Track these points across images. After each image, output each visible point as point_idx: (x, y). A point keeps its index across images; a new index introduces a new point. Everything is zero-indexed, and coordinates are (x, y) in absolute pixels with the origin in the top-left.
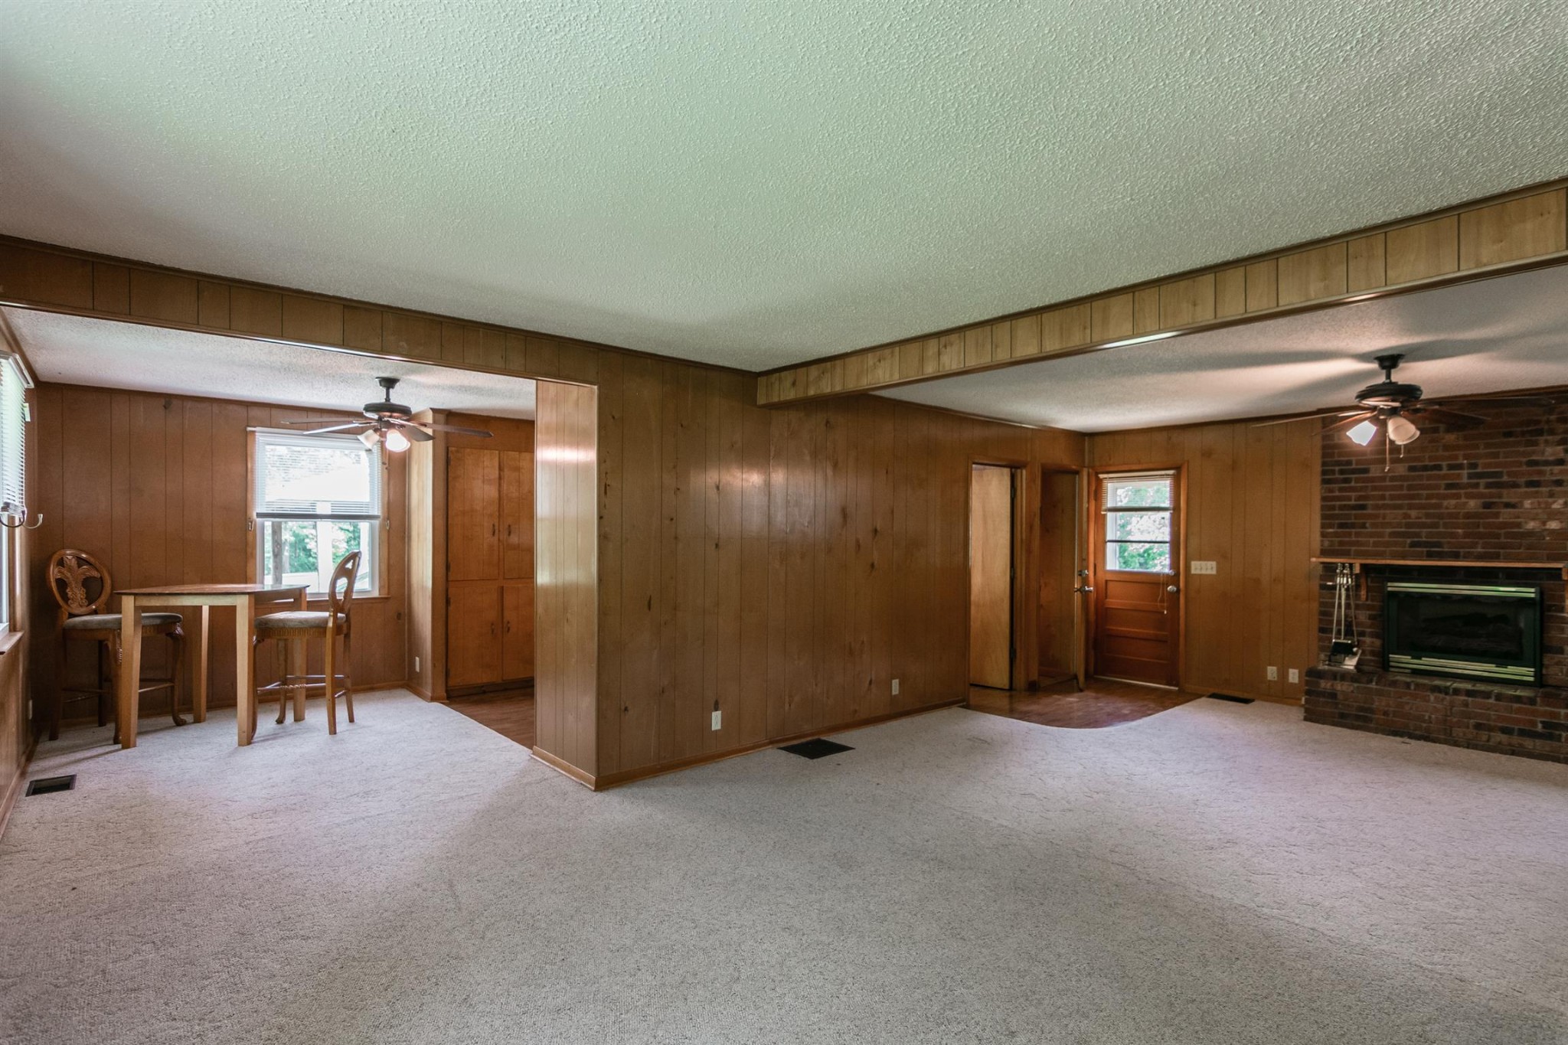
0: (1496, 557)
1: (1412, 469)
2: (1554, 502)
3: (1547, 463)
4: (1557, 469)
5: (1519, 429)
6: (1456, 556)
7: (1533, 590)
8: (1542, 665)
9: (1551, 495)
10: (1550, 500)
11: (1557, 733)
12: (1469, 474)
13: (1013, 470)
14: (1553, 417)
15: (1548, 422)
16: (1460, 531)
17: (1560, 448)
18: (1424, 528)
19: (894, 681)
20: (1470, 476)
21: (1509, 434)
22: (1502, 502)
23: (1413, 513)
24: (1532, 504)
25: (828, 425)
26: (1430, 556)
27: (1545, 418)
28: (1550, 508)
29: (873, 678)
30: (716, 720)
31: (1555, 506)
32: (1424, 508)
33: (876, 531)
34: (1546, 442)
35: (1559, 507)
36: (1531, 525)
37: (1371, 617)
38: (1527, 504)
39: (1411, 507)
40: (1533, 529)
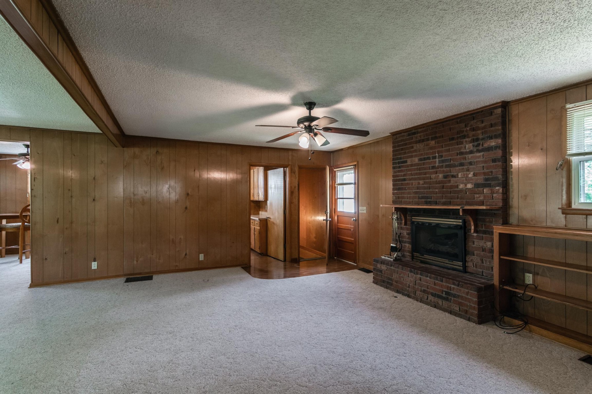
0: (450, 203)
1: (420, 160)
2: (469, 174)
3: (467, 153)
4: (470, 156)
5: (456, 136)
6: (436, 203)
7: (461, 221)
8: (466, 261)
9: (468, 170)
10: (468, 173)
11: (450, 297)
12: (439, 161)
13: (285, 168)
14: (468, 129)
15: (466, 131)
16: (437, 190)
17: (471, 144)
18: (425, 189)
19: (200, 255)
20: (439, 162)
21: (453, 139)
22: (450, 175)
23: (421, 182)
24: (461, 174)
25: (158, 153)
26: (427, 203)
27: (465, 129)
28: (468, 177)
29: (188, 253)
30: (94, 265)
31: (470, 176)
32: (424, 179)
33: (188, 194)
34: (466, 141)
35: (471, 176)
36: (461, 186)
37: (408, 234)
38: (460, 175)
39: (420, 179)
40: (462, 188)
